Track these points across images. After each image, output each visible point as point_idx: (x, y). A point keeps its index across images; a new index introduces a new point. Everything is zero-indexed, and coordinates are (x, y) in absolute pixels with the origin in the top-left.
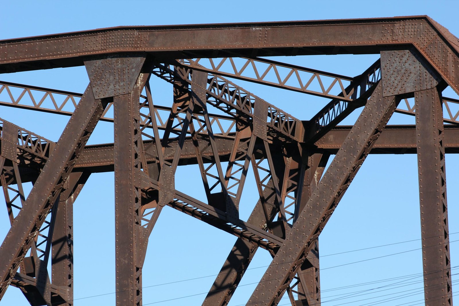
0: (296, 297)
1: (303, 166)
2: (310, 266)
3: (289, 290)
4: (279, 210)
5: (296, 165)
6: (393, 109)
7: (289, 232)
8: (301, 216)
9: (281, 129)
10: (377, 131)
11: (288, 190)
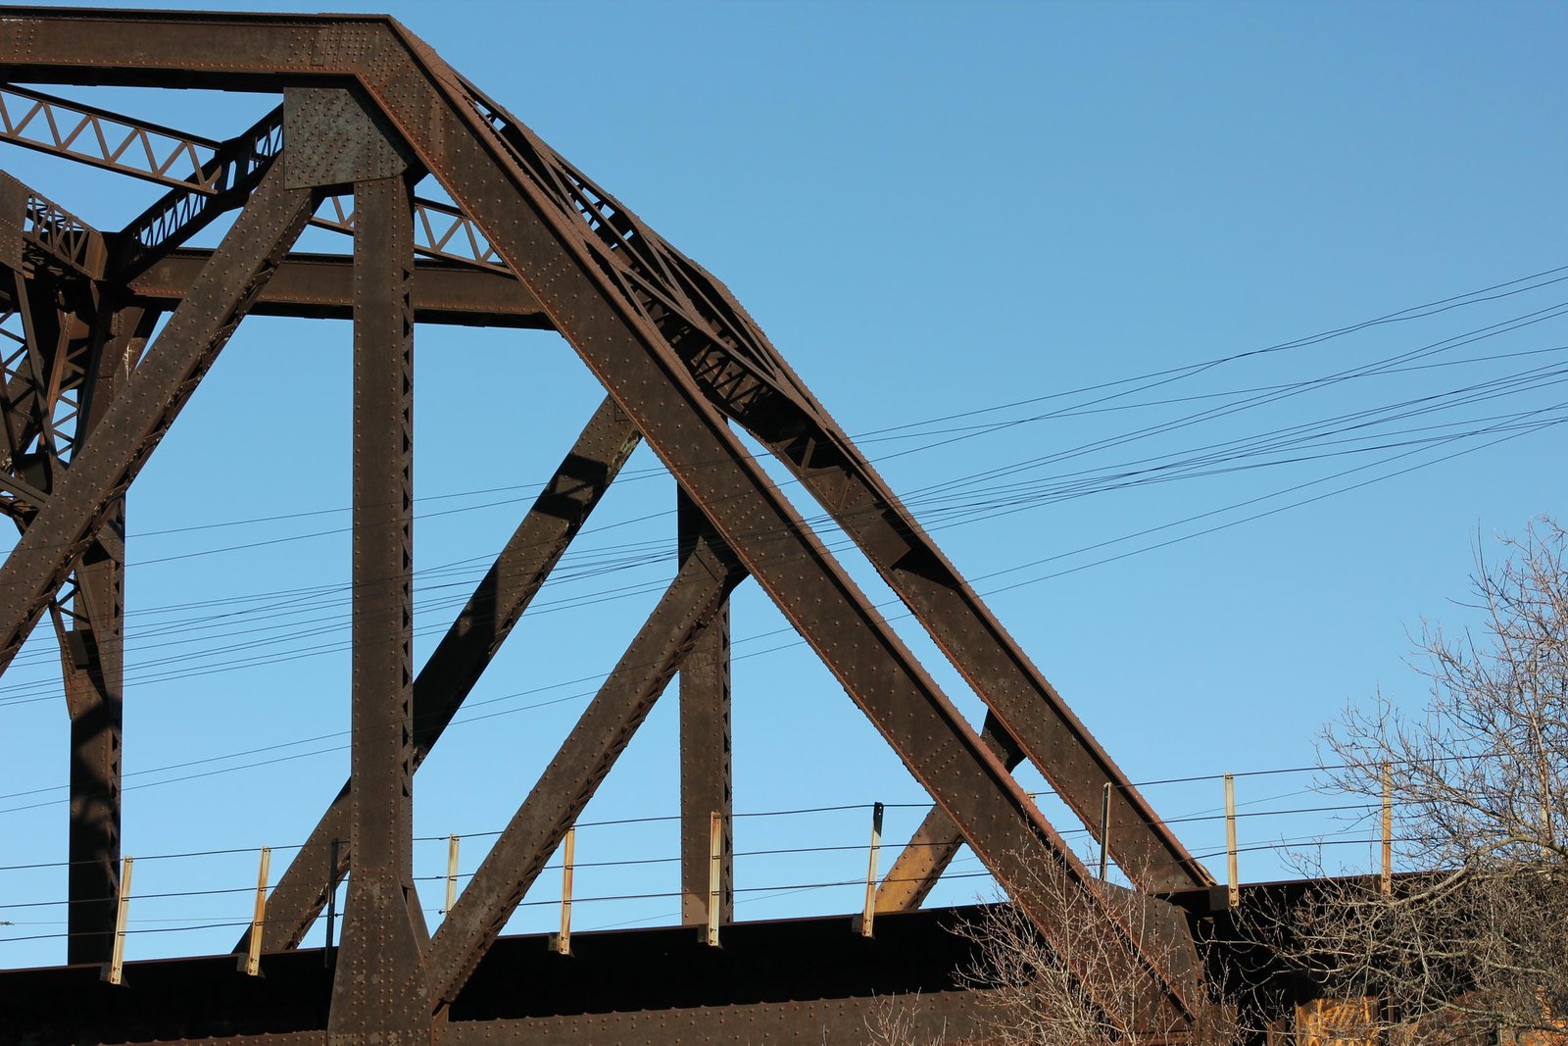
0: (69, 625)
1: (101, 329)
2: (105, 556)
3: (55, 608)
4: (41, 429)
5: (84, 330)
6: (305, 217)
7: (60, 479)
8: (88, 444)
9: (54, 247)
10: (267, 264)
11: (64, 385)
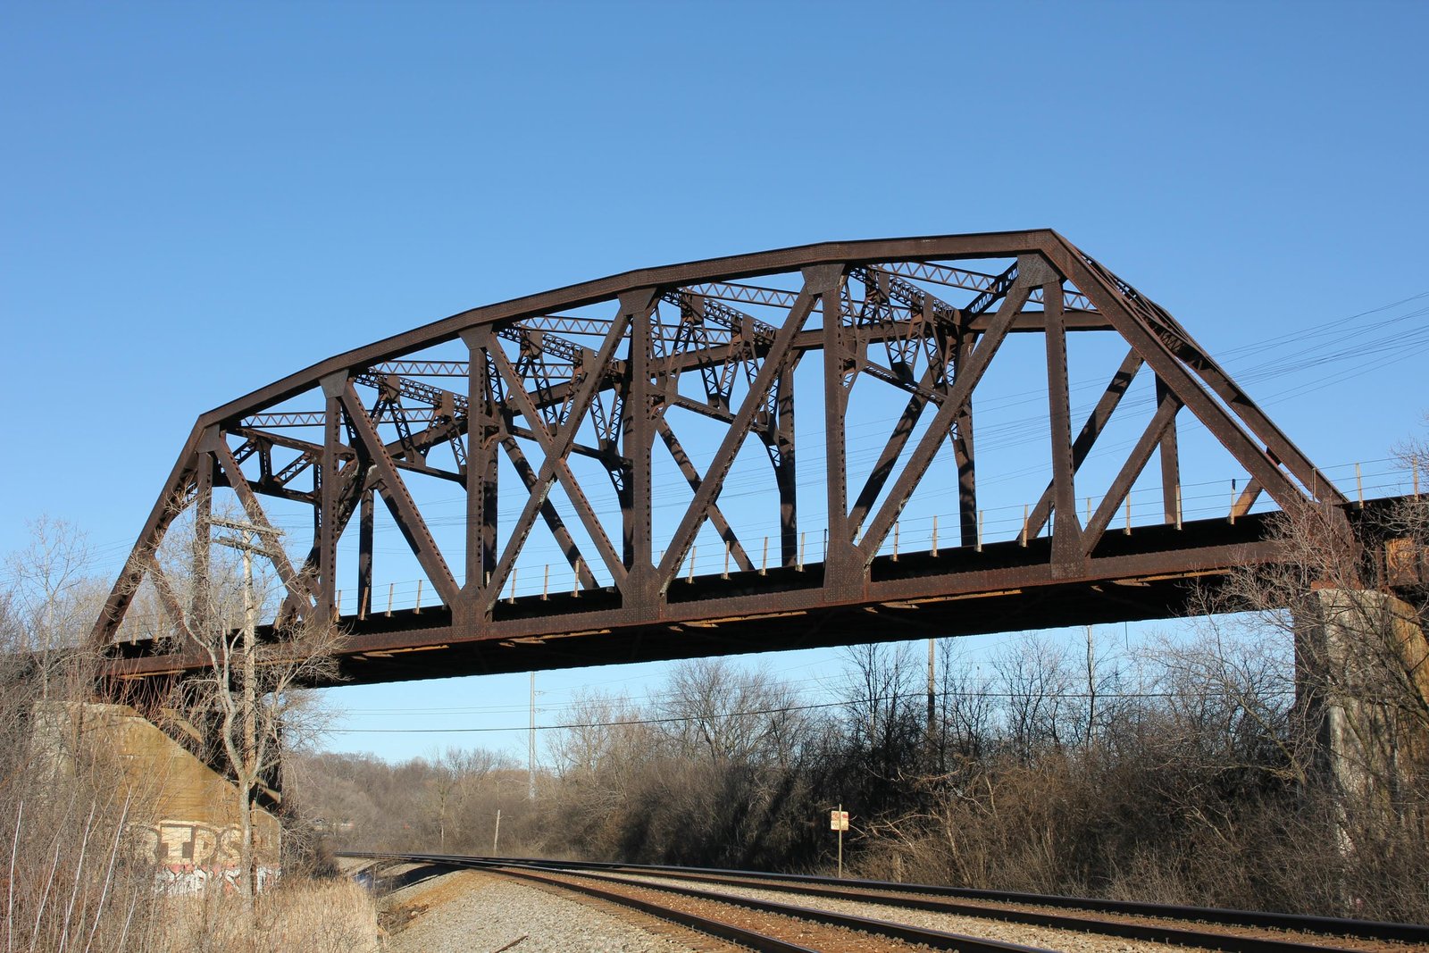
0: (955, 437)
1: (960, 342)
2: (966, 415)
3: (951, 434)
4: (943, 374)
5: (954, 342)
6: (1026, 299)
7: (950, 390)
8: (960, 377)
9: (943, 315)
10: (1015, 313)
11: (949, 360)
